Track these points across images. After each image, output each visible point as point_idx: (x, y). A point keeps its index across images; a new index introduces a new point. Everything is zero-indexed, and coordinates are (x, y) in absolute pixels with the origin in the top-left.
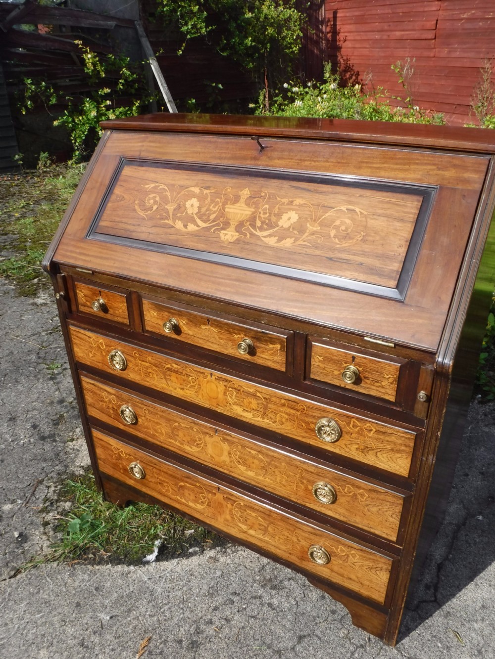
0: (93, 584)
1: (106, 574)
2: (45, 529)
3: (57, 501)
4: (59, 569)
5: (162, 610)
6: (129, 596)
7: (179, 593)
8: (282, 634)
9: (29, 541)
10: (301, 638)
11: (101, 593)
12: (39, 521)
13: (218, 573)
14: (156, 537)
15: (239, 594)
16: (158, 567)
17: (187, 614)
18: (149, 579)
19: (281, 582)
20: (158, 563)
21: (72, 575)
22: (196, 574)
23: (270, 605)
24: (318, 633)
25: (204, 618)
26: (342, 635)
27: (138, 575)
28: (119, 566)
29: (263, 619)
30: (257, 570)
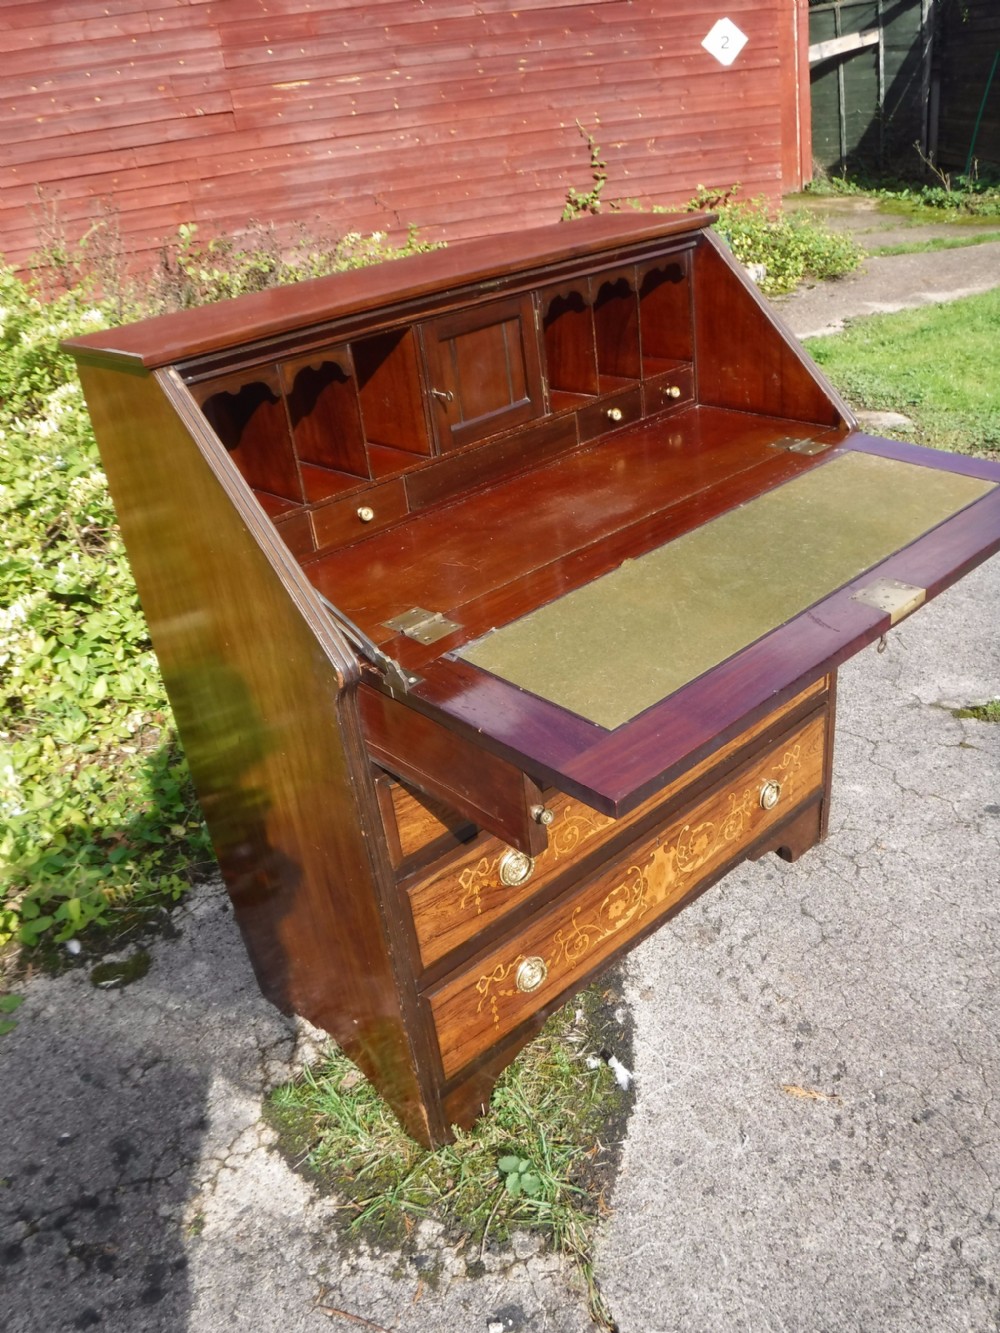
0: (665, 1169)
1: (643, 1149)
2: (490, 1272)
3: (410, 1248)
4: (615, 1234)
5: (736, 1065)
6: (701, 1111)
7: (707, 1042)
8: (798, 931)
9: (519, 1301)
10: (804, 913)
11: (687, 1155)
12: (461, 1288)
13: (677, 989)
14: (580, 1063)
15: (722, 969)
16: (644, 1067)
17: (747, 1032)
18: (669, 1081)
19: (707, 920)
20: (636, 1068)
21: (636, 1207)
22: (671, 1018)
23: (746, 938)
24: (799, 897)
25: (758, 1013)
26: (805, 876)
27: (658, 1097)
28: (630, 1127)
29: (771, 946)
30: (680, 944)
